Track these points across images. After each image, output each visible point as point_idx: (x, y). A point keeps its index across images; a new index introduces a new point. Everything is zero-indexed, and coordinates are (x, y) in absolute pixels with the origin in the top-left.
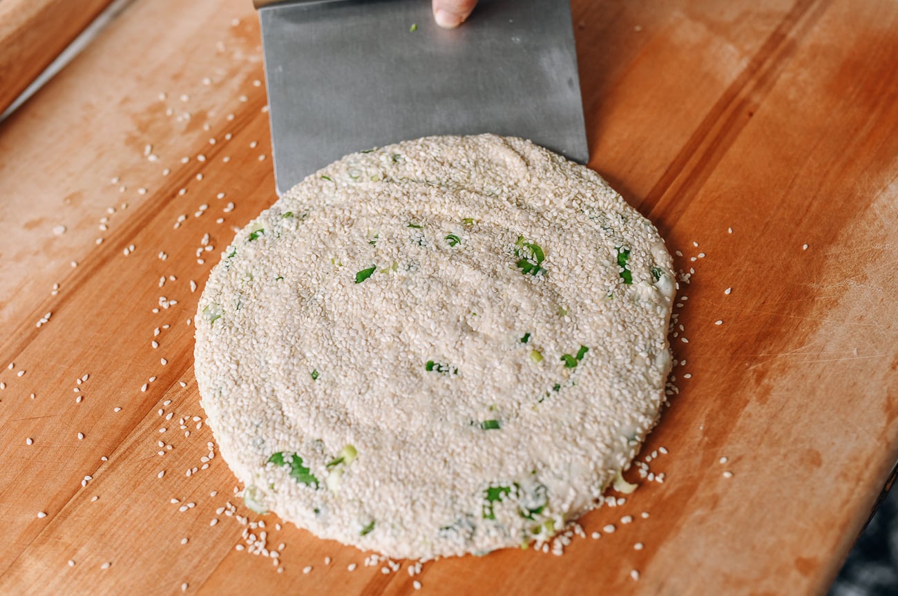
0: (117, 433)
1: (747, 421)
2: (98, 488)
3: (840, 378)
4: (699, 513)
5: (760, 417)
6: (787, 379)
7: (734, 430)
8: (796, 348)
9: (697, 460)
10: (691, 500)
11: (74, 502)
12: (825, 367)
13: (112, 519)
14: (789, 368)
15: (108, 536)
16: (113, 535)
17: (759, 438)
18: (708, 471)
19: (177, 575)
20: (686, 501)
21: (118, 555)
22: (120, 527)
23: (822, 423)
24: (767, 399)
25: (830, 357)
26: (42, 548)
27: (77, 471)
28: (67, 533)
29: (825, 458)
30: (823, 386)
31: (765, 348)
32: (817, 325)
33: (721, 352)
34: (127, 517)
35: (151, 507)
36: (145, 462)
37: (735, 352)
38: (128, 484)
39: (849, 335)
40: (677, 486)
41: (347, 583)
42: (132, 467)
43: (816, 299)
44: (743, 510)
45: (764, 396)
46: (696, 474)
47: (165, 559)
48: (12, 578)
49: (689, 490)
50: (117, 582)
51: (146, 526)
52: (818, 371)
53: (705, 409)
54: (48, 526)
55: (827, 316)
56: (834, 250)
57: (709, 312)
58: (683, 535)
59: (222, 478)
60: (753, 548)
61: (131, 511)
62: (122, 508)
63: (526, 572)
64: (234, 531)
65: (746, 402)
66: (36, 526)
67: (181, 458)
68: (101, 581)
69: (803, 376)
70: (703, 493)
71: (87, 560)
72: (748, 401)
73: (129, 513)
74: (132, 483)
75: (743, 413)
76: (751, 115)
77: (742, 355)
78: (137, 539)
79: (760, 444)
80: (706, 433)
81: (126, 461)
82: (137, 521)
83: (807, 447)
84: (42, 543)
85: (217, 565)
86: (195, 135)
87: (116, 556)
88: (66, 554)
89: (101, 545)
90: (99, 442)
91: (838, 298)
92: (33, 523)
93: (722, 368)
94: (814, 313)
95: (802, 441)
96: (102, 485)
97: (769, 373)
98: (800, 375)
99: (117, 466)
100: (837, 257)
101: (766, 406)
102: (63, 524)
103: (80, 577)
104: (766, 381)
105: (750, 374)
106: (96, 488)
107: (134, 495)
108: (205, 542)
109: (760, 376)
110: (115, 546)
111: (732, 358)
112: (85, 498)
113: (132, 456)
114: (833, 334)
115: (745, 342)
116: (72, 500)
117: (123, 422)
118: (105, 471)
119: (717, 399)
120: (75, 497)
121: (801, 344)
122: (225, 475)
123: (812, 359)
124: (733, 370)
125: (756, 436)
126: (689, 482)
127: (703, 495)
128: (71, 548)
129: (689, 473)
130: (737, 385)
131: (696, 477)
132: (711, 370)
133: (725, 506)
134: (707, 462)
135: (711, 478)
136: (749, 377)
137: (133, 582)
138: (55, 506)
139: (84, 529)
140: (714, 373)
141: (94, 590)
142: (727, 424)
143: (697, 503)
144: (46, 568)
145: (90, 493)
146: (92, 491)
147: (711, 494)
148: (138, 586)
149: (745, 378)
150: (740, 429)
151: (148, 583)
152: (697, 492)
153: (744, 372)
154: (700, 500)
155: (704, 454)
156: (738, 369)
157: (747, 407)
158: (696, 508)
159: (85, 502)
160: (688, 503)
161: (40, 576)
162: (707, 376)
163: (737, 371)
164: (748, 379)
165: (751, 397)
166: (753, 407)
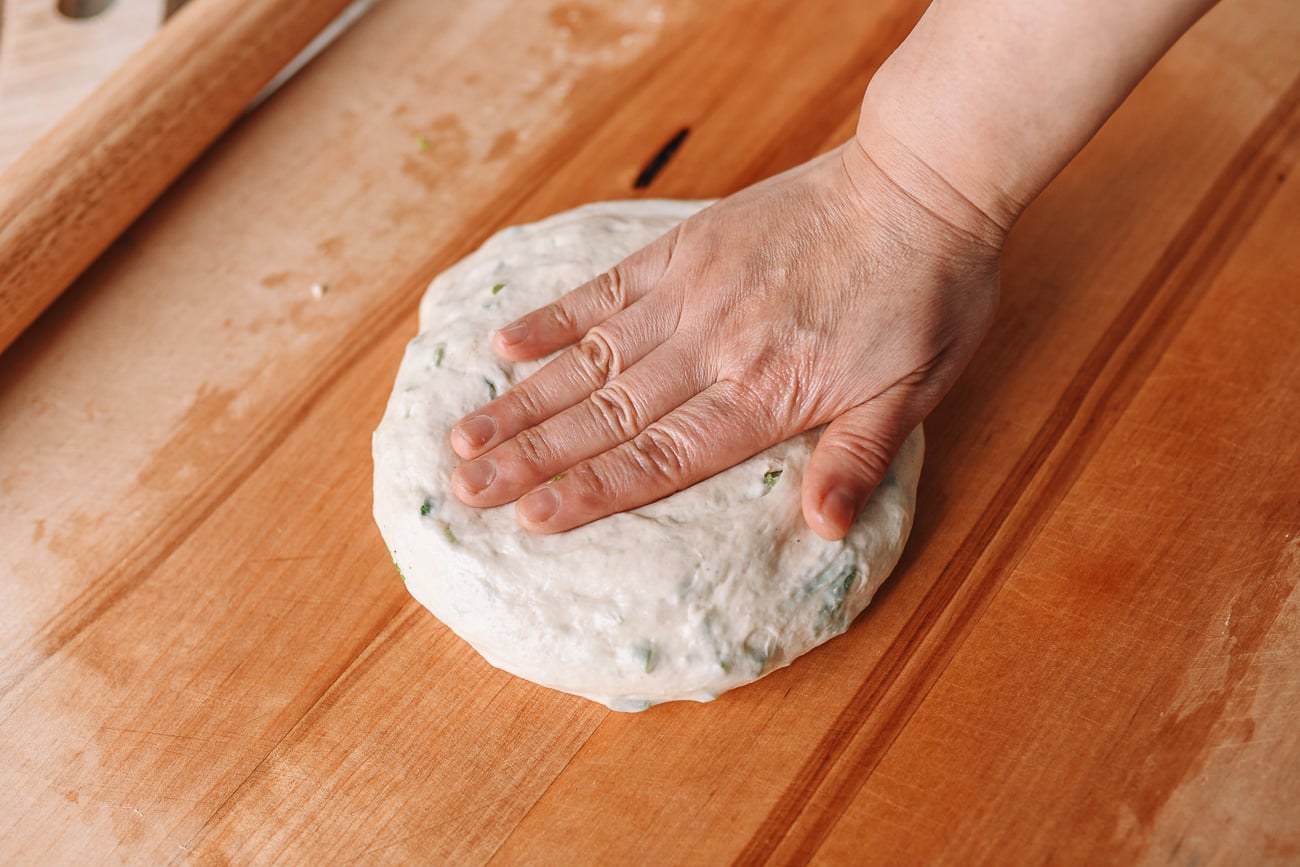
1: (1291, 617)
2: (376, 666)
4: (1227, 744)
7: (1272, 629)
9: (1223, 669)
10: (1216, 726)
11: (342, 683)
13: (397, 711)
16: (398, 734)
18: (1238, 685)
19: (492, 797)
20: (1208, 727)
22: (409, 723)
26: (298, 747)
27: (346, 639)
28: (333, 727)
33: (1250, 517)
34: (418, 709)
35: (451, 695)
40: (1195, 706)
41: (733, 819)
44: (1289, 744)
46: (1221, 690)
48: (258, 788)
49: (1213, 710)
51: (445, 723)
53: (1232, 596)
54: (306, 716)
57: (1232, 458)
58: (1205, 775)
61: (424, 702)
62: (412, 696)
63: (987, 817)
64: (571, 738)
65: (1289, 589)
66: (290, 715)
70: (1230, 716)
71: (363, 768)
72: (1292, 588)
73: (421, 704)
75: (1286, 604)
76: (1281, 178)
78: (433, 741)
80: (1233, 630)
82: (433, 716)
84: (298, 740)
85: (548, 784)
86: (501, 166)
88: (333, 757)
89: (382, 747)
90: (377, 599)
92: (284, 711)
93: (1253, 538)
96: (381, 662)
102: (327, 715)
103: (354, 793)
105: (1293, 547)
106: (372, 665)
107: (428, 678)
108: (530, 750)
110: (402, 751)
111: (1265, 526)
112: (357, 678)
113: (424, 621)
115: (1284, 504)
116: (339, 680)
118: (386, 641)
119: (1247, 583)
120: (343, 676)
124: (1268, 542)
126: (1212, 701)
127: (1232, 719)
128: (340, 750)
129: (1211, 686)
130: (1275, 563)
131: (1222, 693)
132: (1237, 541)
133: (1263, 737)
134: (1235, 672)
135: (1243, 696)
136: (1292, 554)
137: (428, 803)
138: (316, 688)
139: (358, 723)
140: (1242, 544)
141: (373, 812)
142: (1262, 620)
143: (1224, 731)
144: (305, 776)
145: (365, 672)
146: (368, 669)
147: (1245, 718)
148: (437, 809)
149: (1285, 554)
150: (1283, 628)
151: (450, 806)
152: (1224, 715)
153: (1283, 547)
154: (1228, 725)
155: (1231, 660)
156: (1274, 540)
157: (1290, 596)
158: (1223, 737)
159: (358, 685)
160: (1212, 731)
161: (297, 787)
162: (1231, 549)
163: (1273, 544)
164: (1291, 556)
165: (1295, 583)
166: (1297, 597)
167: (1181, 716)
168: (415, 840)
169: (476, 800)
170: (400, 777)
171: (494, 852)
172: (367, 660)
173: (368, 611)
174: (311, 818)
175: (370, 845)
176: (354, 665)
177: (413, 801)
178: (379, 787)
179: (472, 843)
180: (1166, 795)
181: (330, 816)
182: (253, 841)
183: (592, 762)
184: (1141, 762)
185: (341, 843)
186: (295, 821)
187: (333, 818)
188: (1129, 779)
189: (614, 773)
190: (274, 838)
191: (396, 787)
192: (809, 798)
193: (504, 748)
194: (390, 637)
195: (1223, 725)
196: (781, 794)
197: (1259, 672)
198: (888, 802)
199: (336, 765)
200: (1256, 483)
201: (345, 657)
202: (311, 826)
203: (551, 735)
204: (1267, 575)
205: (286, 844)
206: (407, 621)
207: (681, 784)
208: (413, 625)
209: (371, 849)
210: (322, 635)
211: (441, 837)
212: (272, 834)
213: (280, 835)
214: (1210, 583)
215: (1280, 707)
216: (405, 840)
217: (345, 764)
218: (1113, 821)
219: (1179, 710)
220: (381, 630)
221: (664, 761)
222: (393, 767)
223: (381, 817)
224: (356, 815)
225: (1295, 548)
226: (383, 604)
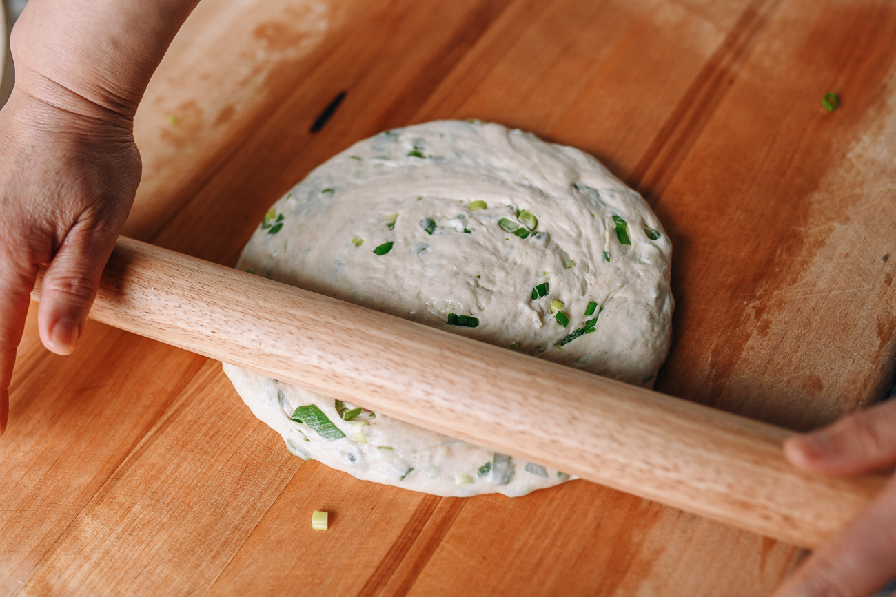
0: (164, 398)
1: (751, 353)
3: (832, 310)
5: (763, 348)
6: (784, 314)
7: (739, 362)
8: (790, 285)
9: (708, 391)
11: (126, 464)
12: (818, 301)
13: (163, 477)
14: (785, 303)
15: (160, 493)
16: (164, 492)
17: (762, 368)
19: (226, 526)
22: (170, 484)
23: (820, 351)
24: (768, 333)
25: (821, 291)
26: (97, 508)
27: (128, 435)
28: (120, 493)
29: (825, 382)
30: (818, 318)
31: (761, 287)
32: (807, 264)
33: (721, 293)
34: (177, 475)
35: (199, 464)
37: (734, 292)
38: (177, 444)
39: (837, 271)
41: (387, 523)
42: (180, 429)
43: (805, 240)
45: (764, 329)
48: (71, 537)
50: (170, 536)
51: (195, 482)
52: (812, 304)
53: (711, 344)
54: (103, 487)
55: (816, 255)
56: (817, 196)
57: (708, 258)
61: (181, 469)
62: (173, 466)
63: (555, 503)
64: (278, 482)
65: (748, 336)
66: (92, 488)
67: (226, 418)
68: (155, 536)
69: (798, 310)
71: (141, 517)
72: (750, 335)
73: (179, 471)
74: (180, 443)
75: (747, 346)
76: (731, 82)
77: (741, 294)
78: (187, 494)
80: (713, 366)
81: (174, 423)
82: (187, 477)
83: (808, 373)
84: (97, 503)
85: (264, 514)
86: (225, 127)
87: (168, 512)
88: (120, 512)
89: (153, 502)
90: (147, 407)
91: (825, 239)
92: (88, 485)
93: (723, 306)
94: (804, 253)
95: (803, 368)
96: (152, 447)
97: (767, 309)
98: (796, 310)
99: (166, 428)
100: (820, 202)
101: (766, 339)
102: (117, 485)
103: (135, 533)
104: (765, 316)
105: (750, 309)
107: (183, 454)
108: (251, 493)
109: (759, 312)
110: (166, 502)
111: (731, 298)
112: (136, 459)
113: (180, 418)
114: (823, 271)
115: (743, 282)
116: (124, 462)
117: (170, 388)
118: (155, 434)
119: (721, 335)
120: (127, 459)
121: (794, 281)
123: (806, 294)
124: (733, 307)
125: (759, 366)
128: (125, 507)
130: (738, 321)
132: (713, 309)
134: (716, 392)
137: (185, 534)
138: (109, 469)
139: (137, 488)
140: (716, 311)
141: (148, 544)
142: (732, 357)
144: (102, 527)
145: (141, 455)
146: (143, 453)
148: (190, 538)
149: (745, 315)
150: (745, 361)
151: (199, 535)
153: (744, 310)
155: (713, 385)
156: (738, 306)
157: (750, 340)
159: (136, 464)
161: (97, 534)
162: (710, 314)
163: (737, 309)
164: (749, 315)
165: (752, 331)
166: (755, 340)
168: (176, 560)
169: (216, 529)
170: (166, 520)
171: (229, 561)
172: (142, 447)
173: (142, 416)
174: (107, 552)
175: (147, 566)
176: (134, 451)
177: (174, 534)
178: (152, 527)
179: (214, 557)
181: (119, 550)
182: (68, 572)
183: (293, 496)
185: (127, 567)
186: (96, 557)
187: (122, 551)
189: (307, 502)
190: (83, 569)
191: (163, 526)
192: (438, 504)
193: (234, 494)
194: (158, 431)
196: (418, 503)
197: (732, 390)
199: (122, 517)
200: (724, 271)
201: (128, 446)
202: (107, 558)
203: (265, 482)
204: (734, 329)
205: (90, 572)
206: (168, 419)
207: (352, 504)
208: (172, 421)
209: (148, 569)
210: (112, 434)
211: (193, 555)
212: (81, 566)
213: (87, 567)
214: (697, 337)
216: (170, 560)
217: (129, 515)
220: (152, 427)
221: (340, 490)
222: (161, 514)
223: (153, 547)
224: (137, 548)
225: (751, 310)
226: (153, 411)
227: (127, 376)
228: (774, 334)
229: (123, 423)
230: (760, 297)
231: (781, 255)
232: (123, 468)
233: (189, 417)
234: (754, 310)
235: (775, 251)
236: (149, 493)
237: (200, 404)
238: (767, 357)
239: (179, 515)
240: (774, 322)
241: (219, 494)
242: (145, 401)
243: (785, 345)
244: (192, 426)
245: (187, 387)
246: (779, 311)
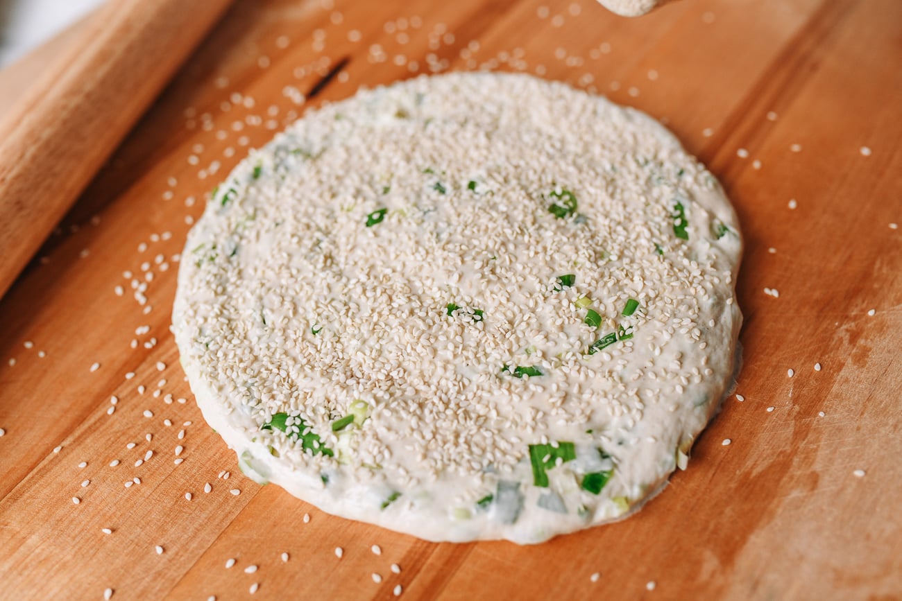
0: (88, 401)
1: (845, 387)
4: (796, 494)
5: (859, 382)
6: (887, 340)
7: (829, 397)
8: (893, 305)
9: (789, 431)
10: (785, 479)
11: (28, 482)
14: (888, 327)
15: (66, 523)
16: (72, 521)
17: (860, 406)
18: (802, 445)
19: (147, 571)
20: (778, 481)
21: (76, 545)
22: (81, 511)
24: (866, 362)
27: (36, 445)
28: (15, 518)
31: (857, 306)
33: (805, 311)
36: (118, 435)
37: (821, 311)
38: (97, 460)
40: (766, 463)
41: (359, 580)
42: (103, 440)
44: (849, 490)
45: (861, 358)
46: (788, 449)
47: (134, 550)
49: (782, 466)
50: (71, 579)
51: (113, 510)
58: (778, 521)
59: (211, 453)
60: (868, 537)
61: (97, 493)
64: (221, 517)
65: (841, 366)
67: (162, 430)
68: (52, 577)
70: (797, 470)
71: (37, 551)
72: (844, 364)
73: (94, 495)
74: (101, 459)
75: (839, 377)
76: (815, 67)
77: (831, 314)
79: (862, 414)
80: (795, 400)
81: (97, 433)
82: (104, 503)
85: (197, 558)
87: (74, 546)
88: (12, 543)
89: (56, 533)
90: (66, 411)
93: (808, 327)
96: (64, 462)
97: (865, 333)
99: (85, 439)
101: (865, 370)
102: (12, 508)
103: (26, 573)
104: (862, 342)
105: (842, 332)
108: (185, 530)
109: (854, 337)
110: (73, 535)
111: (818, 317)
113: (104, 427)
115: (832, 299)
116: (26, 479)
117: (96, 388)
118: (70, 445)
119: (805, 362)
120: (30, 476)
122: (214, 450)
124: (821, 329)
125: (856, 404)
126: (781, 458)
127: (799, 473)
128: (19, 537)
129: (779, 447)
130: (828, 346)
131: (789, 451)
132: (795, 330)
133: (827, 486)
134: (800, 434)
135: (807, 453)
136: (842, 338)
138: (5, 486)
139: (38, 513)
140: (799, 333)
141: (42, 588)
142: (820, 391)
143: (792, 483)
145: (49, 470)
146: (52, 468)
147: (809, 472)
149: (836, 339)
150: (837, 396)
151: (110, 580)
152: (791, 469)
153: (834, 332)
154: (795, 478)
155: (795, 425)
156: (826, 328)
157: (843, 371)
158: (792, 488)
159: (41, 482)
160: (781, 483)
162: (791, 336)
163: (825, 331)
164: (841, 340)
165: (846, 360)
166: (849, 371)
167: (755, 473)
169: (133, 573)
170: (69, 557)
172: (52, 461)
173: (57, 421)
176: (41, 465)
177: (78, 577)
178: (50, 566)
180: (744, 539)
183: (238, 537)
184: (721, 513)
188: (711, 526)
189: (256, 545)
191: (64, 566)
192: (427, 558)
193: (162, 529)
194: (74, 442)
195: (792, 478)
196: (402, 556)
197: (820, 433)
198: (497, 558)
199: (14, 550)
200: (808, 284)
201: (34, 459)
203: (204, 516)
204: (822, 355)
206: (90, 428)
207: (315, 552)
208: (95, 431)
210: (16, 442)
214: (774, 364)
215: (840, 460)
217: (22, 548)
218: (698, 563)
219: (752, 468)
220: (67, 436)
221: (300, 533)
222: (63, 549)
223: (48, 592)
224: (26, 592)
225: (844, 333)
226: (71, 416)
227: (45, 371)
228: (874, 365)
229: (31, 429)
230: (855, 318)
231: (880, 269)
232: (24, 485)
233: (117, 427)
234: (848, 334)
235: (873, 263)
236: (52, 521)
237: (133, 410)
238: (866, 393)
239: (88, 551)
240: (874, 349)
241: (143, 528)
242: (64, 403)
243: (889, 379)
244: (119, 438)
245: (119, 389)
246: (880, 336)
